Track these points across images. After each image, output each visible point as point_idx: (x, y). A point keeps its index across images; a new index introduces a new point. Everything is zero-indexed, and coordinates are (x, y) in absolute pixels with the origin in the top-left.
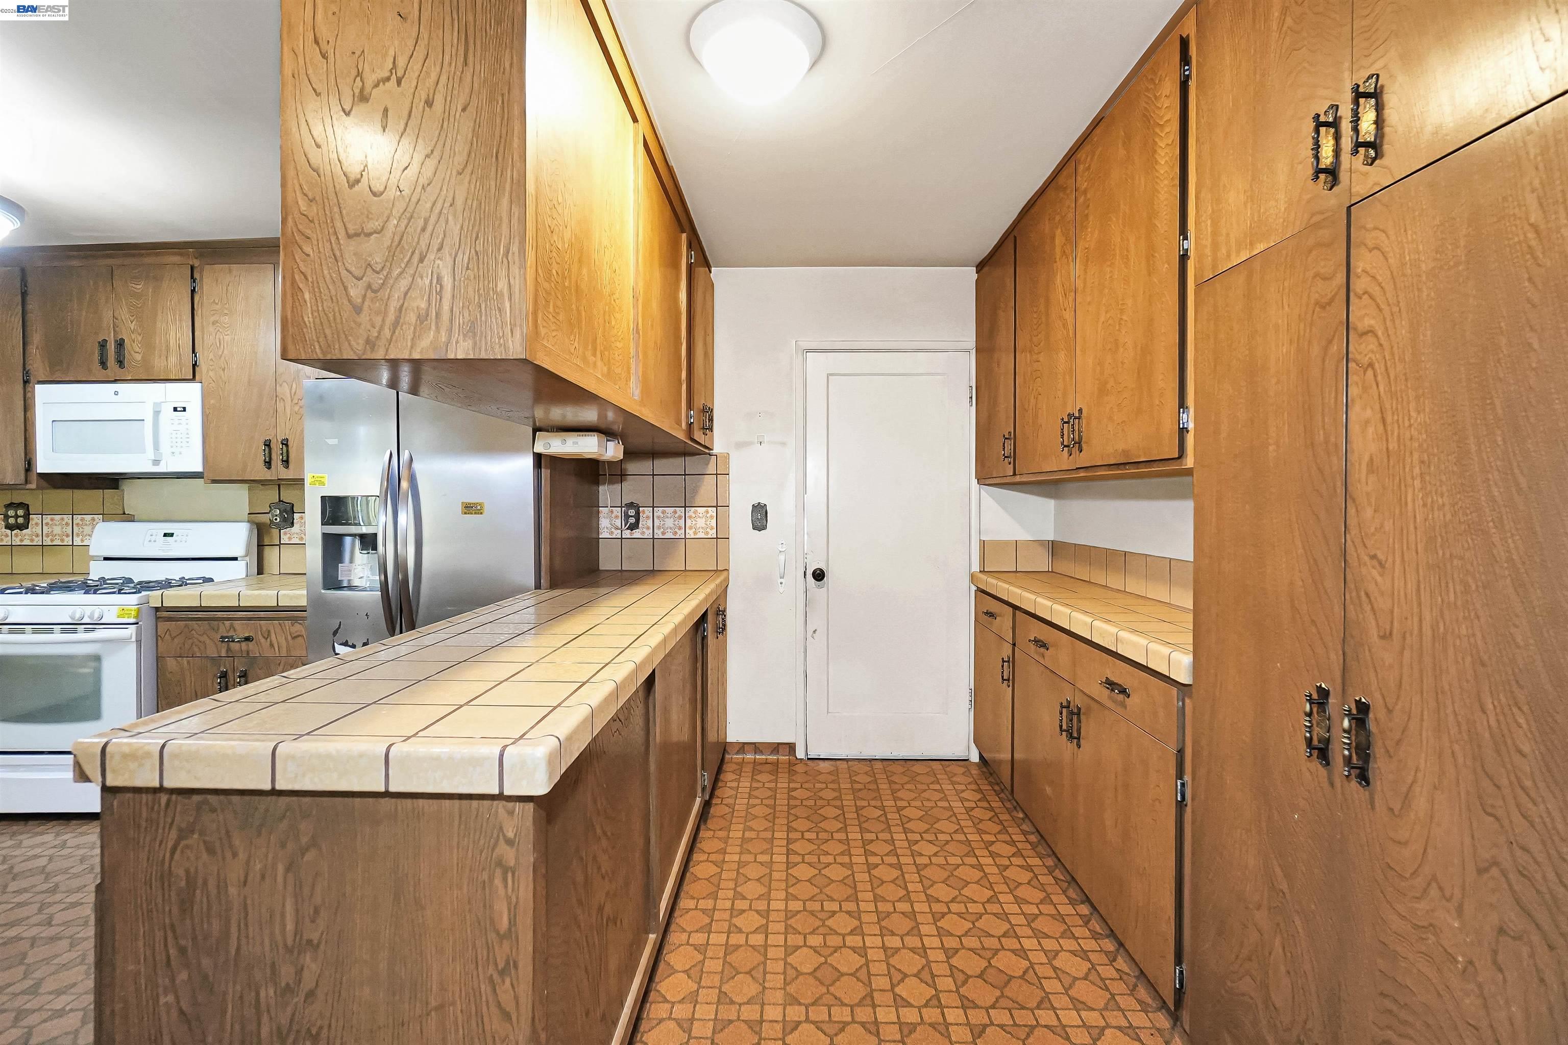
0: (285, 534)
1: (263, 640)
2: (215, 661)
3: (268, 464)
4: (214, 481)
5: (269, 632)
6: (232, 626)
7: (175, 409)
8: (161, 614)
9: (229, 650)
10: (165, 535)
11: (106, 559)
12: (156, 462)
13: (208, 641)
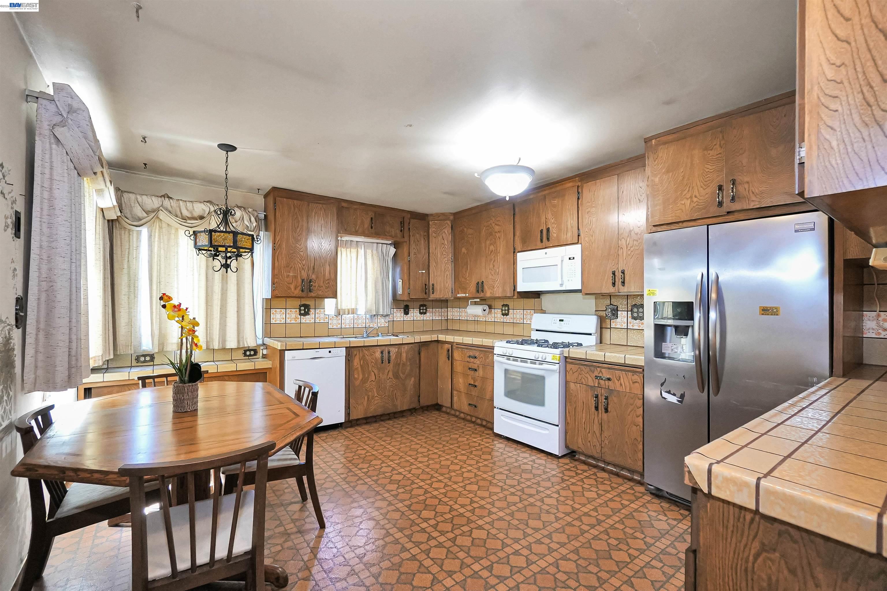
0: (613, 322)
1: (616, 381)
2: (592, 387)
3: (614, 284)
4: (587, 294)
5: (620, 377)
6: (601, 371)
7: (570, 259)
8: (567, 360)
9: (599, 383)
10: (560, 320)
11: (537, 330)
12: (561, 285)
13: (589, 377)
